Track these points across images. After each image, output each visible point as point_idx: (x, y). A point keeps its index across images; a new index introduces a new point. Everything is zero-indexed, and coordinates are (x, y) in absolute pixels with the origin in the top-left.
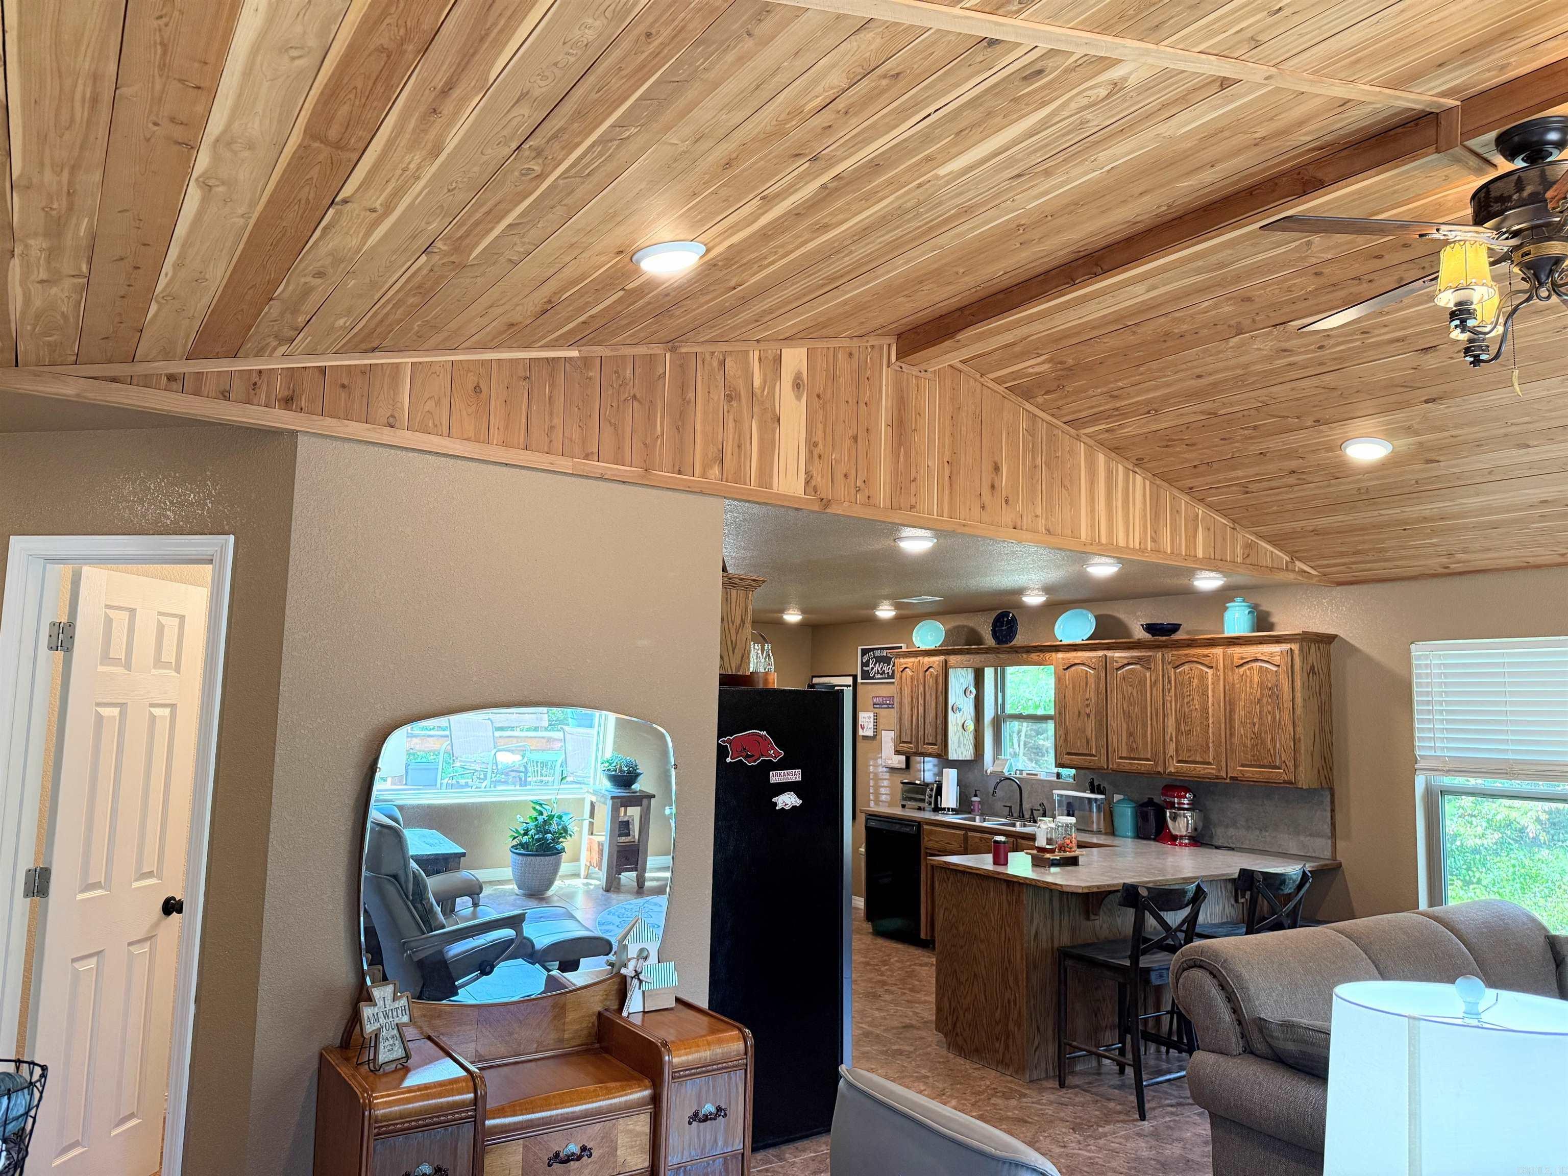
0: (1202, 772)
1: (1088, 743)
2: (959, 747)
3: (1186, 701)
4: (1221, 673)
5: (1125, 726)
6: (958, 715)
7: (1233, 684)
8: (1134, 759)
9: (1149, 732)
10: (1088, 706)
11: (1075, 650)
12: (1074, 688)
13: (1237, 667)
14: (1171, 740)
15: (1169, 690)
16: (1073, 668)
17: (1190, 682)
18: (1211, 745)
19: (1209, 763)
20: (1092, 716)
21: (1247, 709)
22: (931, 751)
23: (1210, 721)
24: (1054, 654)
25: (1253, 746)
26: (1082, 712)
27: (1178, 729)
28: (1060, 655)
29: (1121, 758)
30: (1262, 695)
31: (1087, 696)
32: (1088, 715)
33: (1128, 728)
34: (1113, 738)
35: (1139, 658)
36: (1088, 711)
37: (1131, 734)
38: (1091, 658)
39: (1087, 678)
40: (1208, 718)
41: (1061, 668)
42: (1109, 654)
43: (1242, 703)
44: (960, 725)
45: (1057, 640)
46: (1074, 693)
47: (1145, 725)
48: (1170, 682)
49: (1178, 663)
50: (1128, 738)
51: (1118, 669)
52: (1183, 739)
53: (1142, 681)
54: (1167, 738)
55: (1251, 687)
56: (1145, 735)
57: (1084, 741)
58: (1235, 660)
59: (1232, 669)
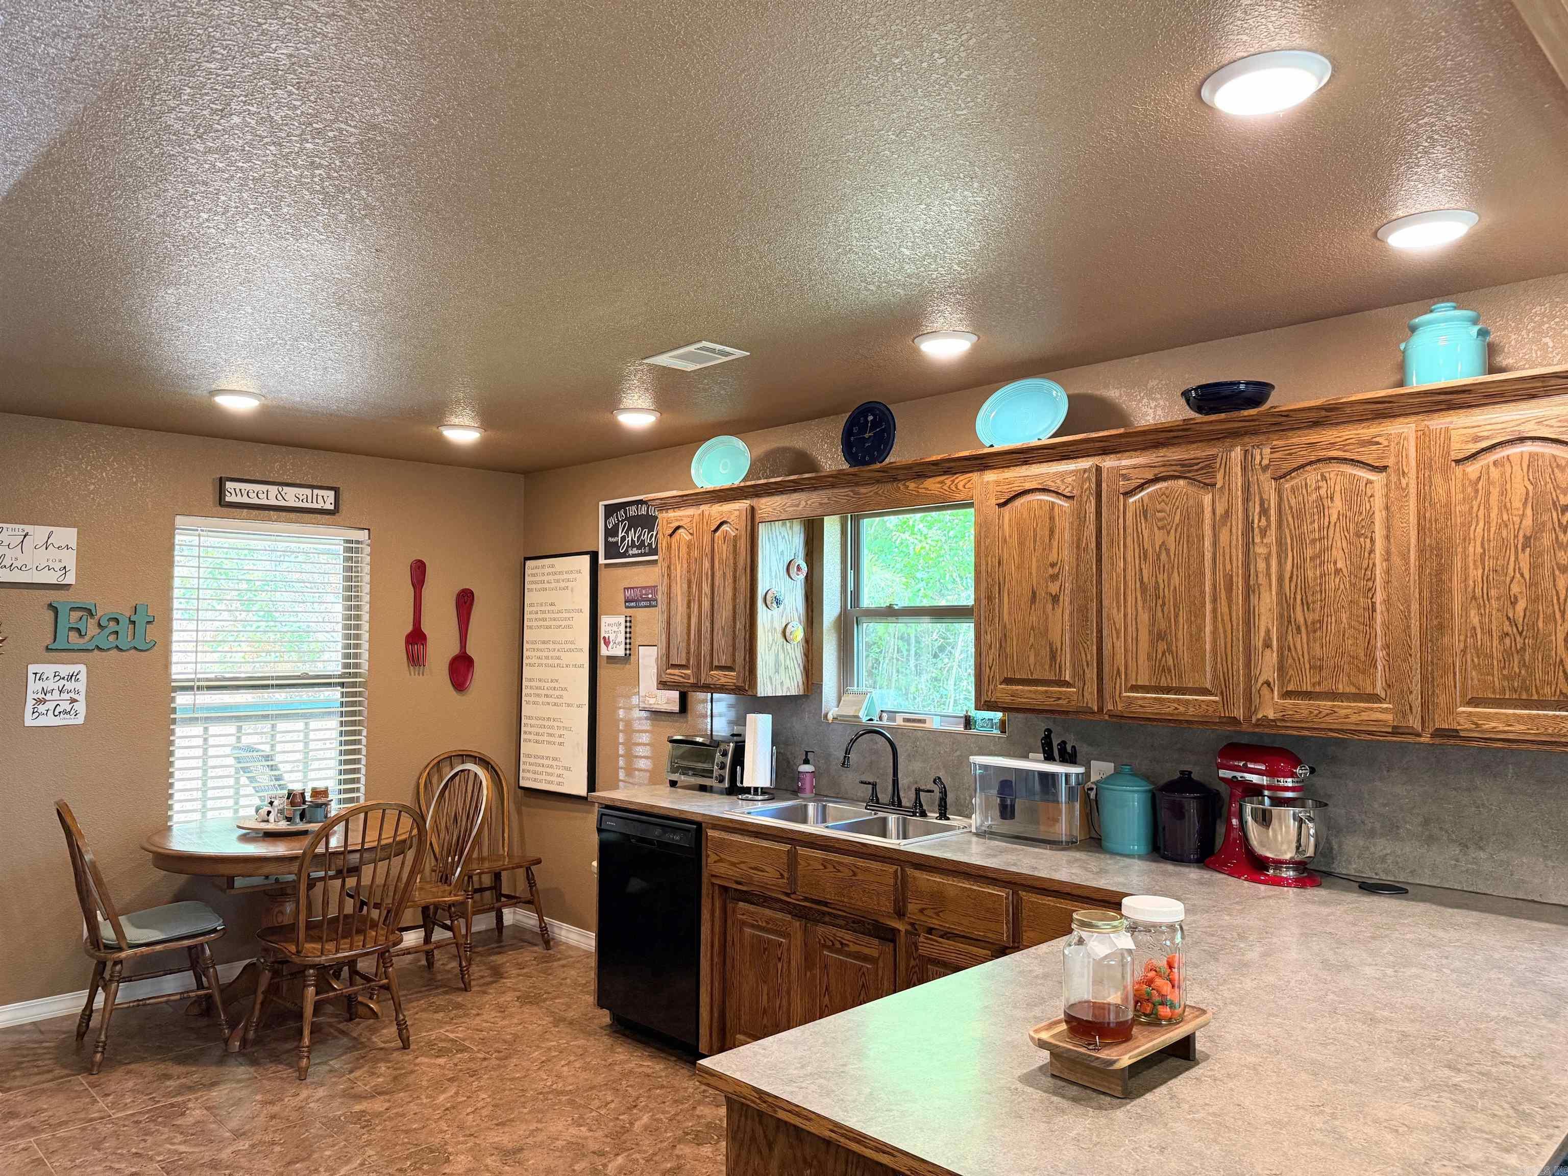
0: (1354, 718)
1: (1053, 657)
2: (777, 671)
3: (1309, 553)
4: (1411, 482)
5: (1144, 617)
6: (776, 611)
7: (1448, 505)
8: (1168, 690)
9: (1208, 629)
10: (1054, 578)
11: (1026, 463)
12: (1021, 544)
13: (1458, 462)
14: (1267, 645)
15: (1264, 533)
16: (1018, 502)
17: (1321, 508)
18: (1380, 654)
19: (1374, 698)
20: (1065, 599)
21: (1492, 563)
22: (723, 680)
23: (1379, 597)
24: (975, 476)
25: (1508, 654)
26: (1041, 594)
27: (1286, 620)
28: (991, 476)
29: (1134, 688)
30: (1539, 528)
31: (1053, 557)
32: (1055, 599)
33: (1153, 621)
34: (1115, 645)
35: (1182, 463)
36: (1054, 588)
37: (1159, 636)
38: (1062, 475)
39: (1052, 518)
40: (1371, 590)
41: (993, 501)
42: (1109, 463)
43: (1475, 549)
44: (779, 630)
45: (983, 446)
46: (1021, 553)
47: (1197, 613)
48: (1264, 512)
49: (1286, 467)
50: (1153, 643)
51: (1128, 494)
52: (1300, 642)
53: (1193, 517)
54: (1258, 641)
55: (1504, 507)
56: (1196, 638)
57: (1045, 653)
58: (1455, 446)
59: (1445, 470)
